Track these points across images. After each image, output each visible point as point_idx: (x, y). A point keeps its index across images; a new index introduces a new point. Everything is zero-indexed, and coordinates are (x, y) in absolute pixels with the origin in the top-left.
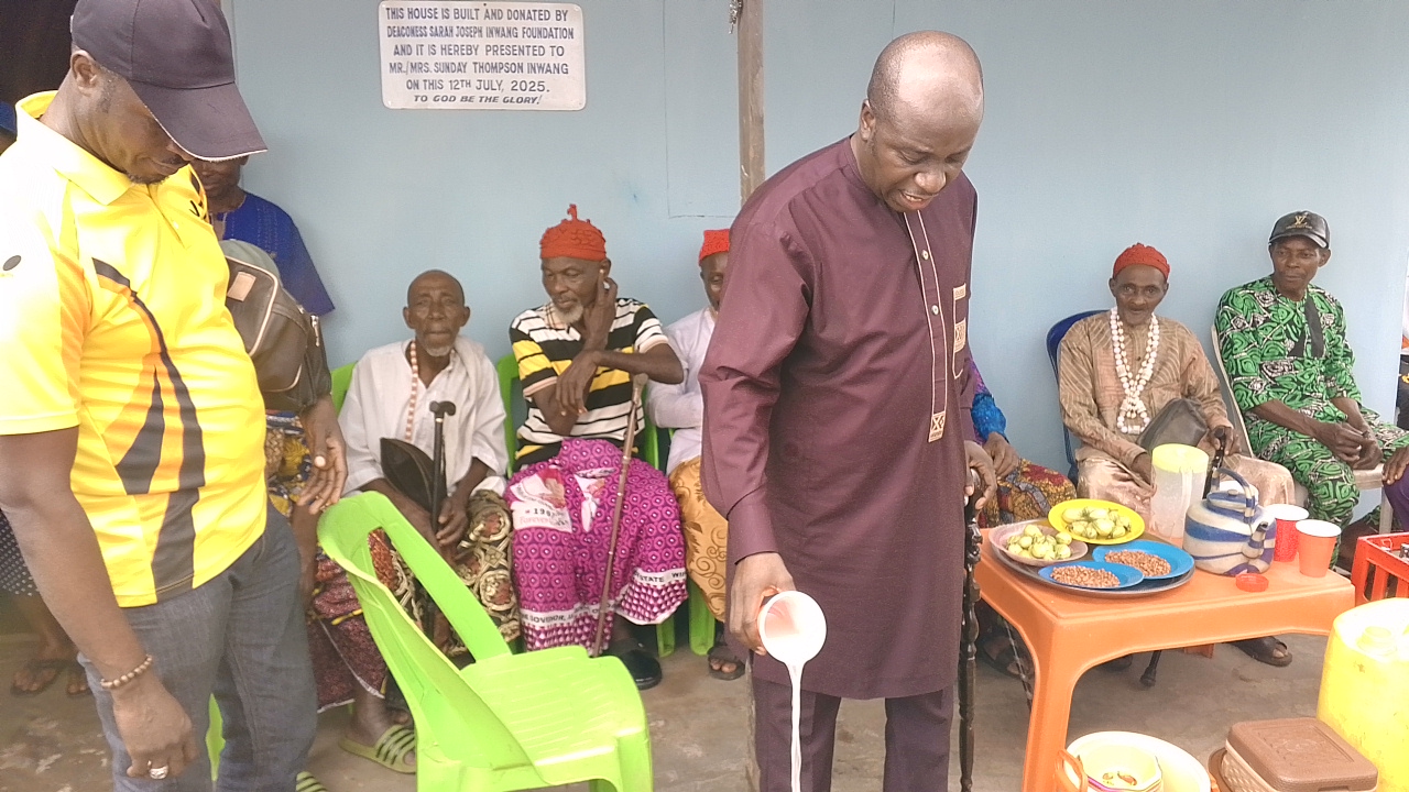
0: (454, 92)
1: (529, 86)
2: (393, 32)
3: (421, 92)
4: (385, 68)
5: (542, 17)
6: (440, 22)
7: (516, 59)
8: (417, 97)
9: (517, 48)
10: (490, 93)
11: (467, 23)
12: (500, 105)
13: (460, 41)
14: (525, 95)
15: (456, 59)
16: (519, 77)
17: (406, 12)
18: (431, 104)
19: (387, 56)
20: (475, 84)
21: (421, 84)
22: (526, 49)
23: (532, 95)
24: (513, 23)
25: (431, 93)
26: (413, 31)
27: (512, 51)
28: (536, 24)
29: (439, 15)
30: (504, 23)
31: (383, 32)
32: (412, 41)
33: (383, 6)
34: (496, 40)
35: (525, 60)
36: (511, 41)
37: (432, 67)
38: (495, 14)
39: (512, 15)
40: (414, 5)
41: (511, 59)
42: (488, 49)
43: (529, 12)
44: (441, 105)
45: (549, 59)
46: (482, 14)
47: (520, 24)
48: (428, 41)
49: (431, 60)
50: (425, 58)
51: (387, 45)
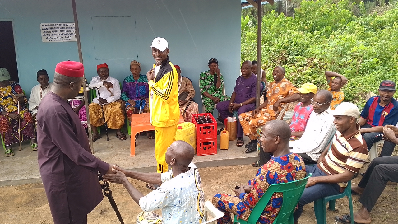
0: (55, 39)
1: (68, 37)
2: (43, 29)
3: (49, 39)
4: (42, 35)
5: (70, 25)
6: (51, 27)
7: (66, 33)
10: (61, 39)
11: (56, 27)
12: (63, 41)
13: (55, 30)
14: (67, 39)
15: (55, 33)
16: (66, 36)
17: (45, 25)
18: (50, 41)
19: (42, 33)
20: (58, 37)
21: (49, 38)
22: (67, 31)
23: (69, 39)
25: (51, 39)
26: (46, 29)
28: (69, 27)
30: (63, 27)
31: (41, 29)
32: (47, 30)
33: (41, 24)
34: (61, 30)
35: (67, 33)
36: (64, 30)
37: (50, 35)
38: (61, 25)
39: (64, 25)
40: (46, 24)
41: (64, 33)
42: (60, 31)
44: (52, 41)
45: (71, 33)
46: (59, 25)
47: (66, 27)
48: (49, 30)
49: (50, 33)
50: (49, 33)
51: (42, 31)
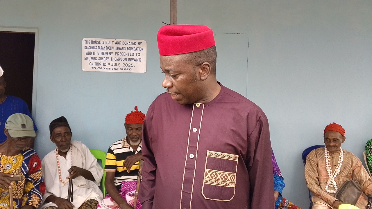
0: (104, 67)
1: (128, 65)
2: (86, 48)
3: (94, 66)
4: (83, 59)
5: (133, 44)
6: (101, 45)
7: (125, 57)
8: (92, 68)
9: (125, 53)
10: (116, 67)
11: (110, 45)
12: (119, 71)
13: (107, 51)
14: (127, 68)
15: (106, 56)
16: (125, 62)
17: (91, 42)
18: (96, 70)
19: (84, 55)
20: (111, 64)
21: (94, 64)
22: (128, 54)
23: (129, 68)
24: (124, 46)
25: (97, 67)
26: (92, 48)
27: (123, 54)
28: (131, 46)
29: (101, 43)
30: (121, 46)
31: (83, 47)
32: (92, 51)
33: (84, 40)
34: (118, 51)
35: (128, 57)
36: (123, 51)
37: (98, 59)
38: (119, 43)
39: (124, 43)
40: (93, 40)
41: (123, 57)
42: (116, 53)
43: (130, 42)
44: (100, 70)
45: (135, 57)
46: (114, 43)
47: (126, 46)
48: (97, 50)
49: (98, 57)
50: (96, 56)
51: (85, 51)
